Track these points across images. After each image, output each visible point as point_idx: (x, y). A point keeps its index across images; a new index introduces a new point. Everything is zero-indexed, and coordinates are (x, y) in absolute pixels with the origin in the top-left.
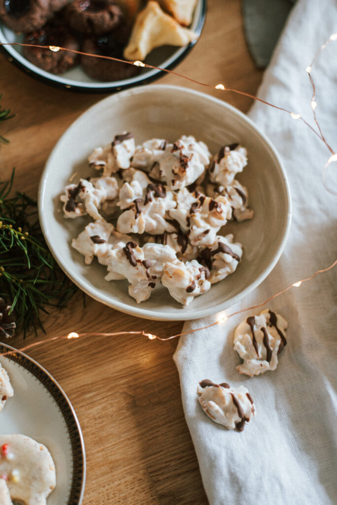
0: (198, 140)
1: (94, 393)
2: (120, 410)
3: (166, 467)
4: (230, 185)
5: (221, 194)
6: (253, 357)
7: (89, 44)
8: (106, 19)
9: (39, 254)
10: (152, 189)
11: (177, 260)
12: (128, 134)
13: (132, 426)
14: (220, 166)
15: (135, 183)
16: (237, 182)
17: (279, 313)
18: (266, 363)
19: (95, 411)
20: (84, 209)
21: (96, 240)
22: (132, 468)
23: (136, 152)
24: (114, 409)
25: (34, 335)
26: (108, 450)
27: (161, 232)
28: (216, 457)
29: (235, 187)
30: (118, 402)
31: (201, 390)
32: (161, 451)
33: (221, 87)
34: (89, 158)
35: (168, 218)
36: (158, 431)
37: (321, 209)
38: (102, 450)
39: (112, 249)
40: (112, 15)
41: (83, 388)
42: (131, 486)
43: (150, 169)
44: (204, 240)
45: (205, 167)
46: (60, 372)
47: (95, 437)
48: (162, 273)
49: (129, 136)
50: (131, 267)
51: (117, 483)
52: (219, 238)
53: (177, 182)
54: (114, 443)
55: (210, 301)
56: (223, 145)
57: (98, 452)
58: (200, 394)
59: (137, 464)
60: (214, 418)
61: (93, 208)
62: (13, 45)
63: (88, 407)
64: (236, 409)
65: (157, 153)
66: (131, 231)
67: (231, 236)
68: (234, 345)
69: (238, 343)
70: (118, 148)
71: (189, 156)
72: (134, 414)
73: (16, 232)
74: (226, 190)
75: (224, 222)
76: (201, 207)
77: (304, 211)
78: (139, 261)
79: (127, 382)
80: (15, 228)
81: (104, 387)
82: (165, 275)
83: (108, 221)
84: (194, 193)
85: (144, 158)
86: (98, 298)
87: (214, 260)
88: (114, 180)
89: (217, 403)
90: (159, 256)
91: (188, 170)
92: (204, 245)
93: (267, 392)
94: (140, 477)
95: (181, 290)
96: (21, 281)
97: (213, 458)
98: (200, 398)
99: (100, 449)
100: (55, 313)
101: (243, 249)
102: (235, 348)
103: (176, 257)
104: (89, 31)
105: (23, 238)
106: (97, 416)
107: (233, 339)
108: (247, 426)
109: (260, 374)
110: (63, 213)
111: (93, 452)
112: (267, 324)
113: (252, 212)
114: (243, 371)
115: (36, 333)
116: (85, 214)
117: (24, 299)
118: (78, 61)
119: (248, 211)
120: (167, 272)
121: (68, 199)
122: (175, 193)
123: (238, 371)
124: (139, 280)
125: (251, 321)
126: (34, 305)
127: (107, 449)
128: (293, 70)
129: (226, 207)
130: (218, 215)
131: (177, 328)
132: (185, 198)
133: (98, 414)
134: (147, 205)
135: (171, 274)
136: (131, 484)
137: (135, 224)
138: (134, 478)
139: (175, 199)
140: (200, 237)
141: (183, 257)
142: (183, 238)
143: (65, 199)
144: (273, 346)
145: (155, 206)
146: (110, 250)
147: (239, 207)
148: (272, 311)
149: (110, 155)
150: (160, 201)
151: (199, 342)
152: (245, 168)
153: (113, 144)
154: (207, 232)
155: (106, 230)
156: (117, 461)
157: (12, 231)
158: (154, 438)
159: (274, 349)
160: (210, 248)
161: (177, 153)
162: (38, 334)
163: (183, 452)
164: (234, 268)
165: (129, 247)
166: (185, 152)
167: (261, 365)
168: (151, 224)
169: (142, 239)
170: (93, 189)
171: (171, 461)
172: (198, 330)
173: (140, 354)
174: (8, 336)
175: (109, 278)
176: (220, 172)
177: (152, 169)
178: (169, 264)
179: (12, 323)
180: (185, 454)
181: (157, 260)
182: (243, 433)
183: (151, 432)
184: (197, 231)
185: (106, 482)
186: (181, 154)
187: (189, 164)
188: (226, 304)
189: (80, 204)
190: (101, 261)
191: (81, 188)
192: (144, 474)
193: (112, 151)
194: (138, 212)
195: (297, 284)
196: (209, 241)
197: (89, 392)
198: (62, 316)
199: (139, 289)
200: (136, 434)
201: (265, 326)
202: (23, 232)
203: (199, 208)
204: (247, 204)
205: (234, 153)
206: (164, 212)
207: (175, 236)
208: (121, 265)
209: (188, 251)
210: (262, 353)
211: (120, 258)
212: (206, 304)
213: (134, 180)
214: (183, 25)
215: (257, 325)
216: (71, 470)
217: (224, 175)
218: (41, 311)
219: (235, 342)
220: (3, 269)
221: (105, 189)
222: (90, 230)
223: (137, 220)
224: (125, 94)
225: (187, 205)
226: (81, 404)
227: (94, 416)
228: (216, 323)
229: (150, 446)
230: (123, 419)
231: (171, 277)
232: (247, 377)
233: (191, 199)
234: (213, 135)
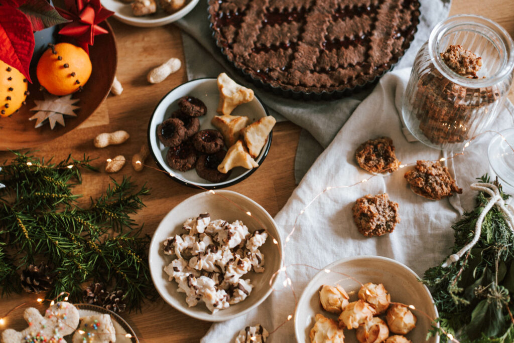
0: (243, 225)
4: (254, 252)
5: (248, 256)
7: (201, 158)
8: (212, 147)
10: (211, 247)
11: (213, 288)
12: (207, 214)
16: (259, 251)
17: (265, 328)
20: (174, 251)
21: (176, 269)
23: (209, 225)
25: (135, 313)
27: (212, 271)
29: (257, 254)
34: (184, 224)
35: (216, 264)
37: (306, 274)
40: (216, 145)
43: (213, 235)
44: (231, 280)
50: (188, 288)
52: (240, 280)
53: (224, 247)
56: (258, 228)
61: (178, 252)
62: (162, 153)
65: (218, 228)
66: (195, 268)
67: (249, 280)
68: (236, 340)
70: (200, 221)
71: (233, 233)
73: (136, 258)
74: (251, 254)
75: (246, 272)
76: (234, 262)
78: (192, 285)
80: (136, 255)
83: (185, 260)
84: (233, 253)
85: (212, 229)
87: (234, 292)
88: (194, 238)
90: (204, 284)
91: (231, 241)
92: (231, 283)
95: (211, 305)
96: (133, 283)
101: (253, 289)
103: (213, 286)
104: (203, 151)
105: (138, 261)
110: (163, 251)
112: (256, 333)
113: (263, 269)
116: (174, 254)
118: (194, 166)
119: (261, 268)
120: (204, 294)
122: (222, 252)
124: (191, 295)
125: (247, 329)
128: (308, 192)
130: (242, 268)
132: (228, 255)
134: (205, 256)
135: (206, 295)
137: (197, 265)
139: (222, 255)
140: (229, 278)
141: (218, 287)
143: (166, 244)
145: (210, 257)
146: (181, 275)
147: (256, 265)
148: (262, 326)
149: (194, 224)
150: (213, 255)
151: (216, 334)
152: (263, 245)
153: (197, 219)
154: (233, 276)
155: (182, 265)
157: (134, 256)
160: (233, 285)
161: (227, 231)
162: (138, 312)
164: (244, 298)
165: (190, 277)
166: (231, 231)
168: (205, 266)
170: (181, 242)
172: (217, 328)
174: (120, 311)
175: (178, 290)
176: (250, 244)
177: (215, 236)
178: (208, 289)
179: (124, 305)
181: (203, 286)
184: (228, 274)
186: (229, 232)
187: (232, 238)
189: (172, 249)
190: (176, 280)
191: (174, 240)
193: (196, 222)
194: (200, 259)
196: (234, 281)
198: (152, 305)
199: (191, 300)
202: (140, 258)
204: (261, 264)
205: (260, 236)
206: (214, 261)
207: (217, 275)
208: (184, 285)
209: (222, 284)
211: (184, 281)
213: (203, 241)
214: (253, 157)
215: (250, 332)
217: (252, 246)
218: (141, 301)
220: (126, 276)
221: (188, 242)
222: (175, 263)
223: (198, 263)
225: (227, 259)
231: (206, 297)
233: (230, 256)
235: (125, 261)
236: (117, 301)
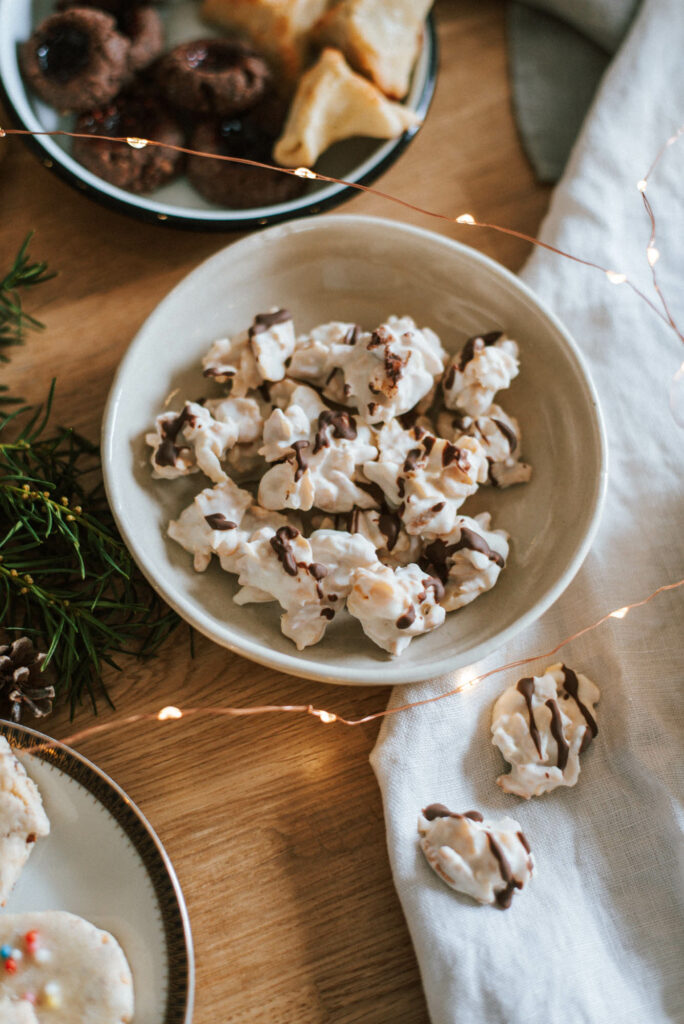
0: (420, 326)
1: (211, 830)
2: (262, 864)
3: (355, 980)
4: (483, 415)
5: (467, 432)
6: (530, 760)
7: (204, 133)
8: (239, 84)
9: (102, 549)
10: (330, 422)
11: (379, 565)
12: (281, 312)
13: (286, 897)
14: (466, 377)
15: (295, 408)
16: (498, 409)
17: (584, 672)
18: (556, 771)
19: (212, 865)
20: (192, 460)
21: (216, 522)
22: (288, 980)
23: (297, 348)
24: (251, 862)
25: (90, 712)
26: (239, 944)
27: (346, 508)
28: (455, 961)
29: (495, 418)
30: (258, 849)
31: (426, 824)
32: (345, 948)
33: (467, 219)
34: (205, 360)
35: (361, 480)
36: (339, 908)
37: (667, 464)
38: (226, 946)
39: (249, 541)
40: (250, 77)
41: (189, 819)
42: (284, 1018)
43: (324, 382)
44: (433, 523)
45: (435, 377)
46: (143, 786)
47: (212, 920)
48: (348, 589)
49: (284, 316)
50: (287, 578)
51: (255, 1011)
52: (462, 521)
53: (380, 409)
54: (250, 931)
55: (446, 647)
56: (471, 334)
57: (218, 948)
58: (423, 834)
59: (296, 973)
60: (453, 881)
61: (210, 458)
62: (54, 136)
63: (197, 858)
64: (496, 863)
65: (339, 349)
66: (286, 505)
67: (486, 516)
68: (491, 735)
69: (499, 731)
70: (262, 339)
71: (403, 357)
72: (290, 872)
73: (57, 506)
74: (476, 424)
75: (473, 488)
76: (427, 458)
77: (634, 468)
78: (302, 565)
79: (277, 809)
80: (56, 498)
81: (230, 817)
82: (354, 594)
83: (241, 486)
84: (412, 430)
85: (312, 360)
86: (221, 639)
87: (453, 564)
88: (252, 402)
89: (457, 852)
90: (342, 555)
91: (400, 383)
92: (432, 534)
93: (559, 830)
94: (302, 1000)
95: (386, 623)
96: (67, 603)
97: (450, 962)
98: (424, 840)
99: (220, 943)
100: (134, 669)
101: (510, 541)
102: (494, 741)
103: (375, 557)
104: (205, 108)
105: (71, 518)
106: (216, 877)
107: (491, 722)
108: (518, 898)
109: (545, 794)
110: (151, 469)
111: (208, 948)
112: (559, 693)
113: (529, 468)
114: (511, 787)
115: (95, 709)
116: (196, 471)
117: (71, 640)
118: (183, 168)
119: (521, 465)
120: (358, 588)
121: (160, 442)
122: (373, 429)
123: (500, 787)
124: (303, 604)
125: (525, 687)
126: (91, 651)
127: (236, 943)
128: (610, 187)
129: (476, 459)
130: (460, 474)
131: (377, 700)
132: (395, 441)
133: (219, 871)
134: (319, 454)
135: (366, 591)
136: (283, 1013)
137: (294, 492)
138: (291, 1002)
139: (375, 442)
140: (423, 519)
141: (389, 557)
142: (391, 519)
143: (155, 440)
144: (571, 737)
145: (334, 455)
146: (245, 544)
147: (502, 458)
148: (568, 667)
149: (244, 354)
150: (344, 445)
151: (423, 729)
152: (514, 382)
153: (252, 333)
154: (438, 508)
155: (237, 503)
156: (256, 967)
157: (50, 504)
158: (331, 920)
159: (572, 743)
160: (444, 539)
161: (379, 350)
162: (98, 710)
163: (390, 950)
164: (493, 579)
165: (283, 536)
166: (395, 348)
167: (547, 775)
168: (326, 491)
169: (308, 520)
170: (211, 422)
171: (364, 968)
172: (420, 703)
173: (303, 753)
174: (39, 713)
175: (241, 598)
176: (466, 388)
177: (328, 382)
178: (362, 570)
179: (47, 689)
180: (391, 955)
181: (340, 562)
182: (509, 911)
183: (324, 910)
184: (418, 506)
185: (235, 1010)
186: (387, 352)
187: (403, 371)
188: (476, 652)
189: (185, 451)
190: (225, 565)
191: (186, 418)
192: (310, 994)
193: (250, 345)
194: (302, 467)
195: (620, 614)
196: (442, 525)
197: (202, 828)
198: (147, 674)
199: (303, 621)
200: (294, 913)
201: (554, 696)
202: (70, 506)
203: (423, 459)
204: (518, 452)
205: (491, 351)
206: (352, 468)
207: (374, 515)
208: (266, 574)
209: (399, 546)
210: (548, 752)
211: (264, 559)
212: (436, 652)
213: (293, 404)
214: (392, 97)
215: (537, 695)
216: (164, 983)
217: (473, 395)
218: (105, 665)
219: (496, 728)
220: (30, 580)
221: (236, 421)
222: (206, 503)
223: (299, 483)
224: (275, 233)
225: (399, 454)
226: (185, 852)
227: (211, 876)
228: (456, 692)
229: (321, 937)
230: (269, 882)
231: (367, 598)
232: (519, 799)
233: (407, 442)
234: (450, 316)
235: (19, 525)
236: (21, 676)
